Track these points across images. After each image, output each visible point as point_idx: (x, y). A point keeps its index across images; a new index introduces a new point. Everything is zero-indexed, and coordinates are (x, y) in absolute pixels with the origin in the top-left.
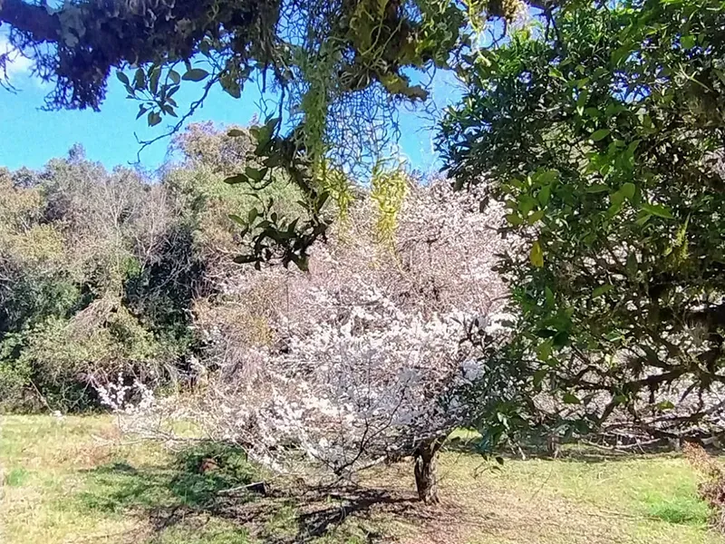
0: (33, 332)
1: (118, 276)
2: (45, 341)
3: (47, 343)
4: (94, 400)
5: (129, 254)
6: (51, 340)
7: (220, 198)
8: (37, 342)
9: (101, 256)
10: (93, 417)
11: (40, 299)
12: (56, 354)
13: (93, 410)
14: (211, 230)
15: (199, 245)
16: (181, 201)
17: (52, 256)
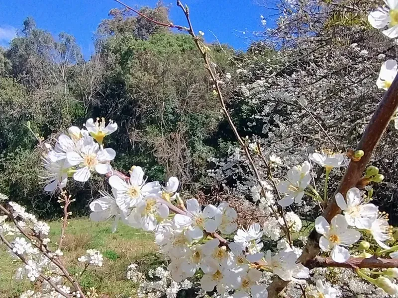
0: (7, 160)
1: (69, 117)
2: (15, 166)
3: (18, 167)
4: (58, 209)
5: (75, 101)
6: (20, 165)
7: (145, 49)
8: (9, 167)
9: (54, 100)
10: (57, 221)
11: (11, 136)
12: (25, 175)
13: (57, 216)
14: (139, 74)
15: (130, 86)
16: (112, 58)
17: (16, 100)
